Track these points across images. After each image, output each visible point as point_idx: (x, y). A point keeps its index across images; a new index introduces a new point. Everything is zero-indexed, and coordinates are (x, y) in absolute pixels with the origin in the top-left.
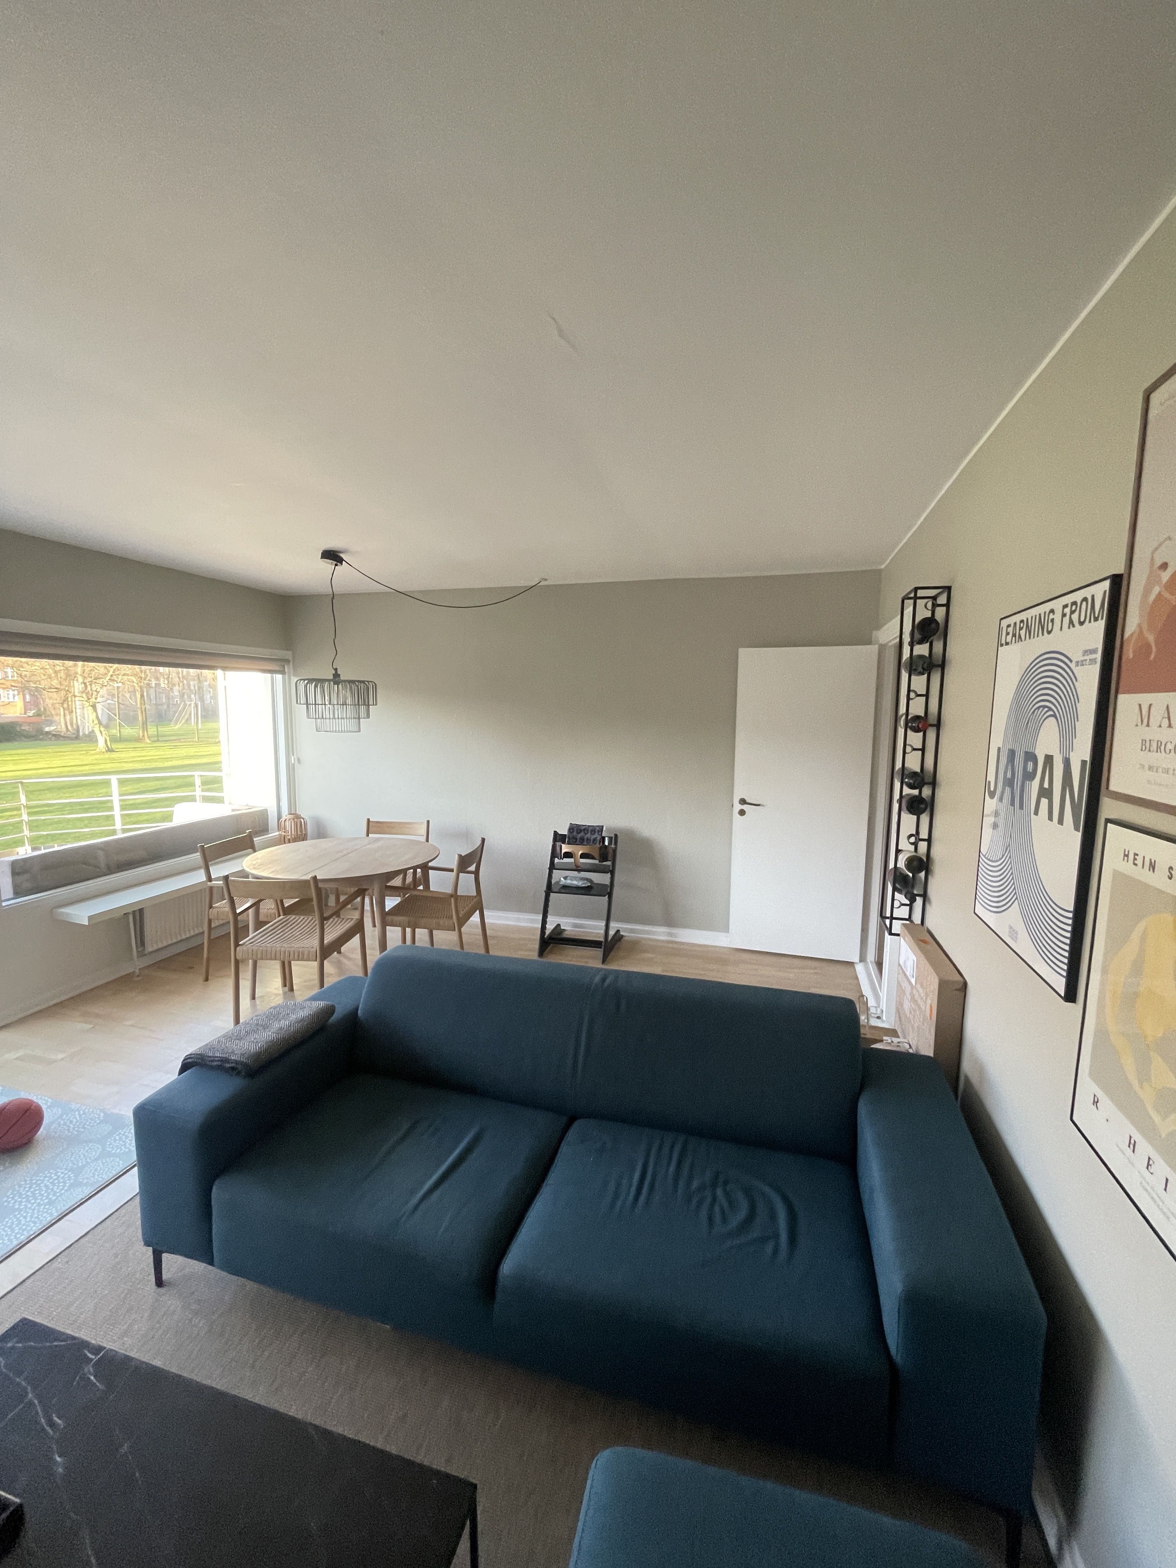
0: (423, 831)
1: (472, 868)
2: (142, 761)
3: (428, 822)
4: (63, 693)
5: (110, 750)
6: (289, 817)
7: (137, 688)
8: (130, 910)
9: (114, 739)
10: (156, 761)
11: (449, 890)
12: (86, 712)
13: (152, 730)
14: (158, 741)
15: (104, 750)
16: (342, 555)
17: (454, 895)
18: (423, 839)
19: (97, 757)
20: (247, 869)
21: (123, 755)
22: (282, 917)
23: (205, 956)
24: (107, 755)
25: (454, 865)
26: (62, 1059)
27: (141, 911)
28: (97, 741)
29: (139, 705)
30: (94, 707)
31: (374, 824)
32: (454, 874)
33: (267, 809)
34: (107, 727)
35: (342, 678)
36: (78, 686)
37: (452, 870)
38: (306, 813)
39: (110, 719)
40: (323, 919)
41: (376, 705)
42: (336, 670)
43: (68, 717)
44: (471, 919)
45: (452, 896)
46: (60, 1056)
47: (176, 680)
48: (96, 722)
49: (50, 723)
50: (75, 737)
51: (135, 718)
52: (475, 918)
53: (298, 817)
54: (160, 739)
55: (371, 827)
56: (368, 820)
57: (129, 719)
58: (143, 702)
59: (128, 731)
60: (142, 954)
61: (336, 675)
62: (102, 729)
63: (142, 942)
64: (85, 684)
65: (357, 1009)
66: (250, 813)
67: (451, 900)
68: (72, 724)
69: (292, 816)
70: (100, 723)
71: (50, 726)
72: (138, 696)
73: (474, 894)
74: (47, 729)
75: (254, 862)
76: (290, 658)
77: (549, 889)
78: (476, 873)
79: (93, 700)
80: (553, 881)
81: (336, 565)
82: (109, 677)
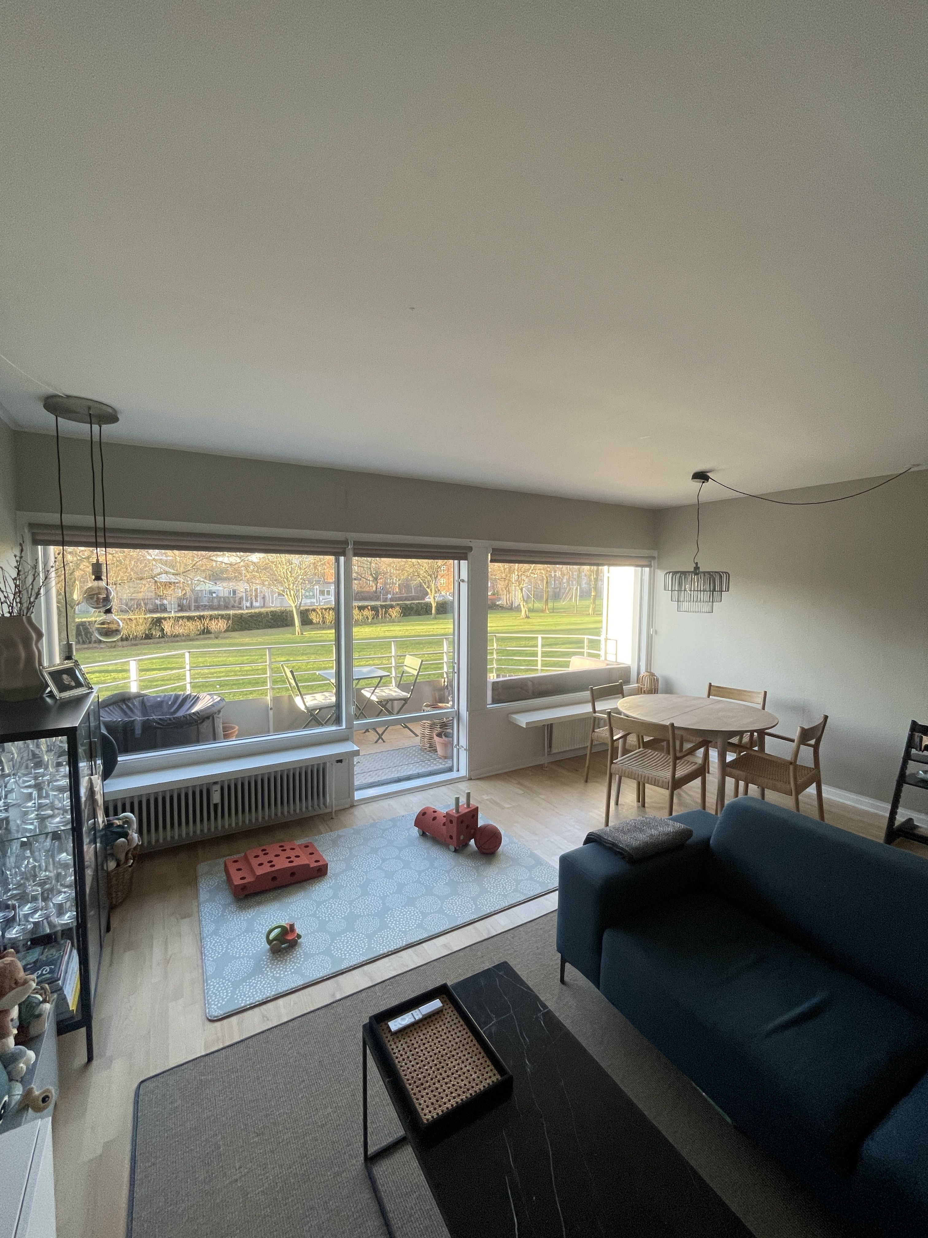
0: (760, 700)
1: (813, 742)
2: (544, 625)
3: (765, 693)
4: (507, 581)
5: (527, 617)
6: (646, 674)
7: (545, 577)
8: (546, 723)
9: (531, 610)
10: (551, 625)
11: (789, 757)
12: (517, 593)
13: (550, 605)
14: (553, 612)
15: (524, 617)
16: (708, 474)
17: (793, 763)
18: (760, 707)
19: (521, 621)
20: (621, 709)
21: (534, 621)
22: (641, 749)
23: (587, 765)
24: (525, 620)
25: (795, 736)
26: (508, 808)
27: (551, 725)
28: (521, 611)
29: (544, 589)
30: (522, 589)
31: (715, 688)
32: (794, 745)
33: (630, 667)
34: (527, 602)
35: (701, 570)
36: (514, 577)
37: (793, 741)
38: (658, 672)
39: (528, 597)
40: (676, 758)
41: (728, 591)
42: (697, 564)
43: (508, 596)
44: (807, 790)
45: (791, 763)
46: (507, 806)
47: (565, 572)
48: (522, 599)
49: (499, 599)
50: (512, 608)
51: (542, 597)
52: (812, 790)
53: (653, 675)
54: (555, 611)
55: (712, 690)
56: (710, 685)
57: (538, 597)
58: (547, 587)
59: (537, 605)
60: (549, 753)
61: (697, 568)
62: (525, 604)
63: (550, 747)
64: (518, 575)
65: (709, 839)
66: (619, 668)
67: (789, 768)
68: (509, 600)
69: (648, 674)
70: (524, 600)
71: (499, 601)
72: (545, 583)
73: (812, 765)
74: (497, 603)
75: (625, 705)
76: (656, 555)
77: (902, 779)
78: (816, 747)
79: (521, 586)
80: (908, 772)
81: (703, 482)
82: (530, 571)
